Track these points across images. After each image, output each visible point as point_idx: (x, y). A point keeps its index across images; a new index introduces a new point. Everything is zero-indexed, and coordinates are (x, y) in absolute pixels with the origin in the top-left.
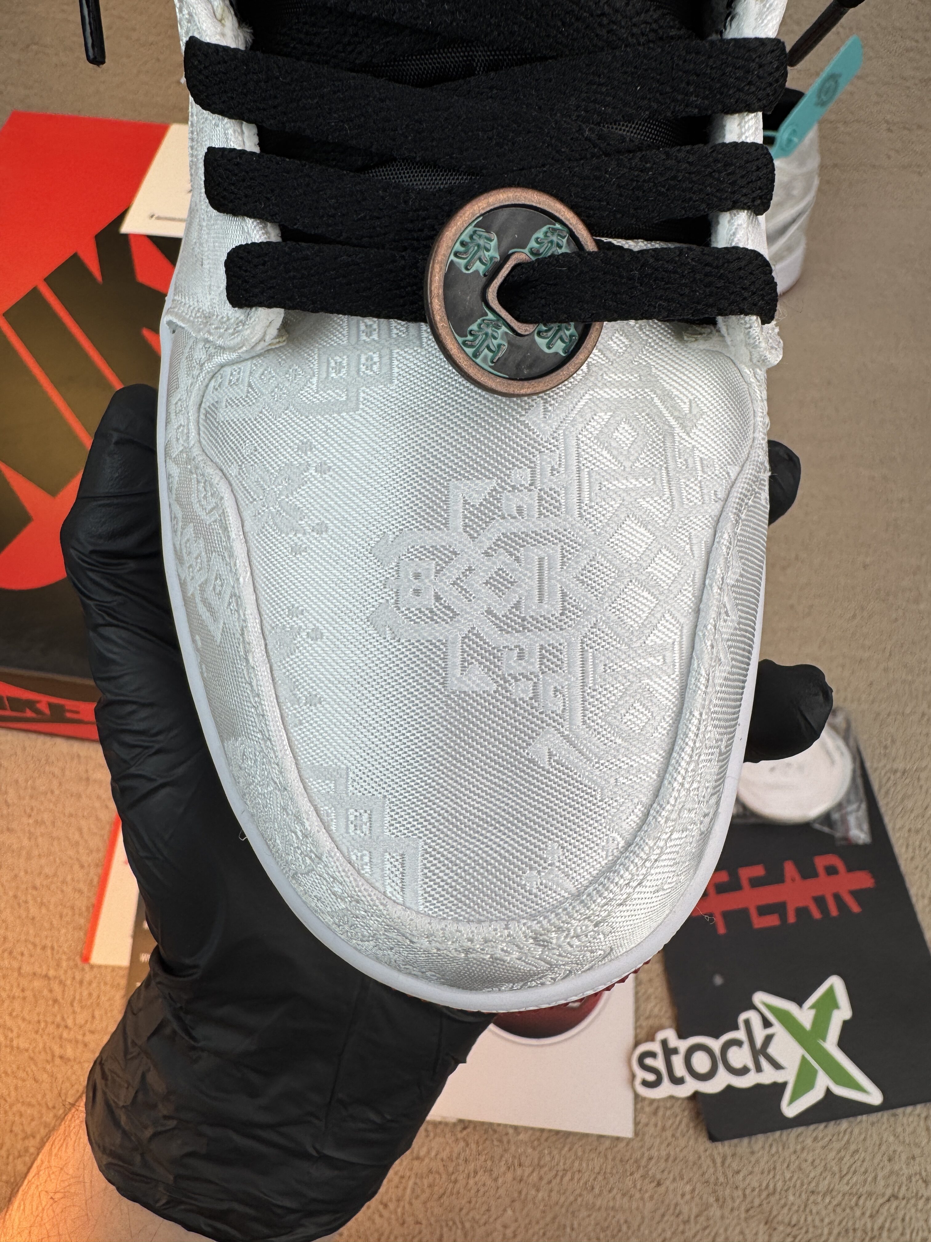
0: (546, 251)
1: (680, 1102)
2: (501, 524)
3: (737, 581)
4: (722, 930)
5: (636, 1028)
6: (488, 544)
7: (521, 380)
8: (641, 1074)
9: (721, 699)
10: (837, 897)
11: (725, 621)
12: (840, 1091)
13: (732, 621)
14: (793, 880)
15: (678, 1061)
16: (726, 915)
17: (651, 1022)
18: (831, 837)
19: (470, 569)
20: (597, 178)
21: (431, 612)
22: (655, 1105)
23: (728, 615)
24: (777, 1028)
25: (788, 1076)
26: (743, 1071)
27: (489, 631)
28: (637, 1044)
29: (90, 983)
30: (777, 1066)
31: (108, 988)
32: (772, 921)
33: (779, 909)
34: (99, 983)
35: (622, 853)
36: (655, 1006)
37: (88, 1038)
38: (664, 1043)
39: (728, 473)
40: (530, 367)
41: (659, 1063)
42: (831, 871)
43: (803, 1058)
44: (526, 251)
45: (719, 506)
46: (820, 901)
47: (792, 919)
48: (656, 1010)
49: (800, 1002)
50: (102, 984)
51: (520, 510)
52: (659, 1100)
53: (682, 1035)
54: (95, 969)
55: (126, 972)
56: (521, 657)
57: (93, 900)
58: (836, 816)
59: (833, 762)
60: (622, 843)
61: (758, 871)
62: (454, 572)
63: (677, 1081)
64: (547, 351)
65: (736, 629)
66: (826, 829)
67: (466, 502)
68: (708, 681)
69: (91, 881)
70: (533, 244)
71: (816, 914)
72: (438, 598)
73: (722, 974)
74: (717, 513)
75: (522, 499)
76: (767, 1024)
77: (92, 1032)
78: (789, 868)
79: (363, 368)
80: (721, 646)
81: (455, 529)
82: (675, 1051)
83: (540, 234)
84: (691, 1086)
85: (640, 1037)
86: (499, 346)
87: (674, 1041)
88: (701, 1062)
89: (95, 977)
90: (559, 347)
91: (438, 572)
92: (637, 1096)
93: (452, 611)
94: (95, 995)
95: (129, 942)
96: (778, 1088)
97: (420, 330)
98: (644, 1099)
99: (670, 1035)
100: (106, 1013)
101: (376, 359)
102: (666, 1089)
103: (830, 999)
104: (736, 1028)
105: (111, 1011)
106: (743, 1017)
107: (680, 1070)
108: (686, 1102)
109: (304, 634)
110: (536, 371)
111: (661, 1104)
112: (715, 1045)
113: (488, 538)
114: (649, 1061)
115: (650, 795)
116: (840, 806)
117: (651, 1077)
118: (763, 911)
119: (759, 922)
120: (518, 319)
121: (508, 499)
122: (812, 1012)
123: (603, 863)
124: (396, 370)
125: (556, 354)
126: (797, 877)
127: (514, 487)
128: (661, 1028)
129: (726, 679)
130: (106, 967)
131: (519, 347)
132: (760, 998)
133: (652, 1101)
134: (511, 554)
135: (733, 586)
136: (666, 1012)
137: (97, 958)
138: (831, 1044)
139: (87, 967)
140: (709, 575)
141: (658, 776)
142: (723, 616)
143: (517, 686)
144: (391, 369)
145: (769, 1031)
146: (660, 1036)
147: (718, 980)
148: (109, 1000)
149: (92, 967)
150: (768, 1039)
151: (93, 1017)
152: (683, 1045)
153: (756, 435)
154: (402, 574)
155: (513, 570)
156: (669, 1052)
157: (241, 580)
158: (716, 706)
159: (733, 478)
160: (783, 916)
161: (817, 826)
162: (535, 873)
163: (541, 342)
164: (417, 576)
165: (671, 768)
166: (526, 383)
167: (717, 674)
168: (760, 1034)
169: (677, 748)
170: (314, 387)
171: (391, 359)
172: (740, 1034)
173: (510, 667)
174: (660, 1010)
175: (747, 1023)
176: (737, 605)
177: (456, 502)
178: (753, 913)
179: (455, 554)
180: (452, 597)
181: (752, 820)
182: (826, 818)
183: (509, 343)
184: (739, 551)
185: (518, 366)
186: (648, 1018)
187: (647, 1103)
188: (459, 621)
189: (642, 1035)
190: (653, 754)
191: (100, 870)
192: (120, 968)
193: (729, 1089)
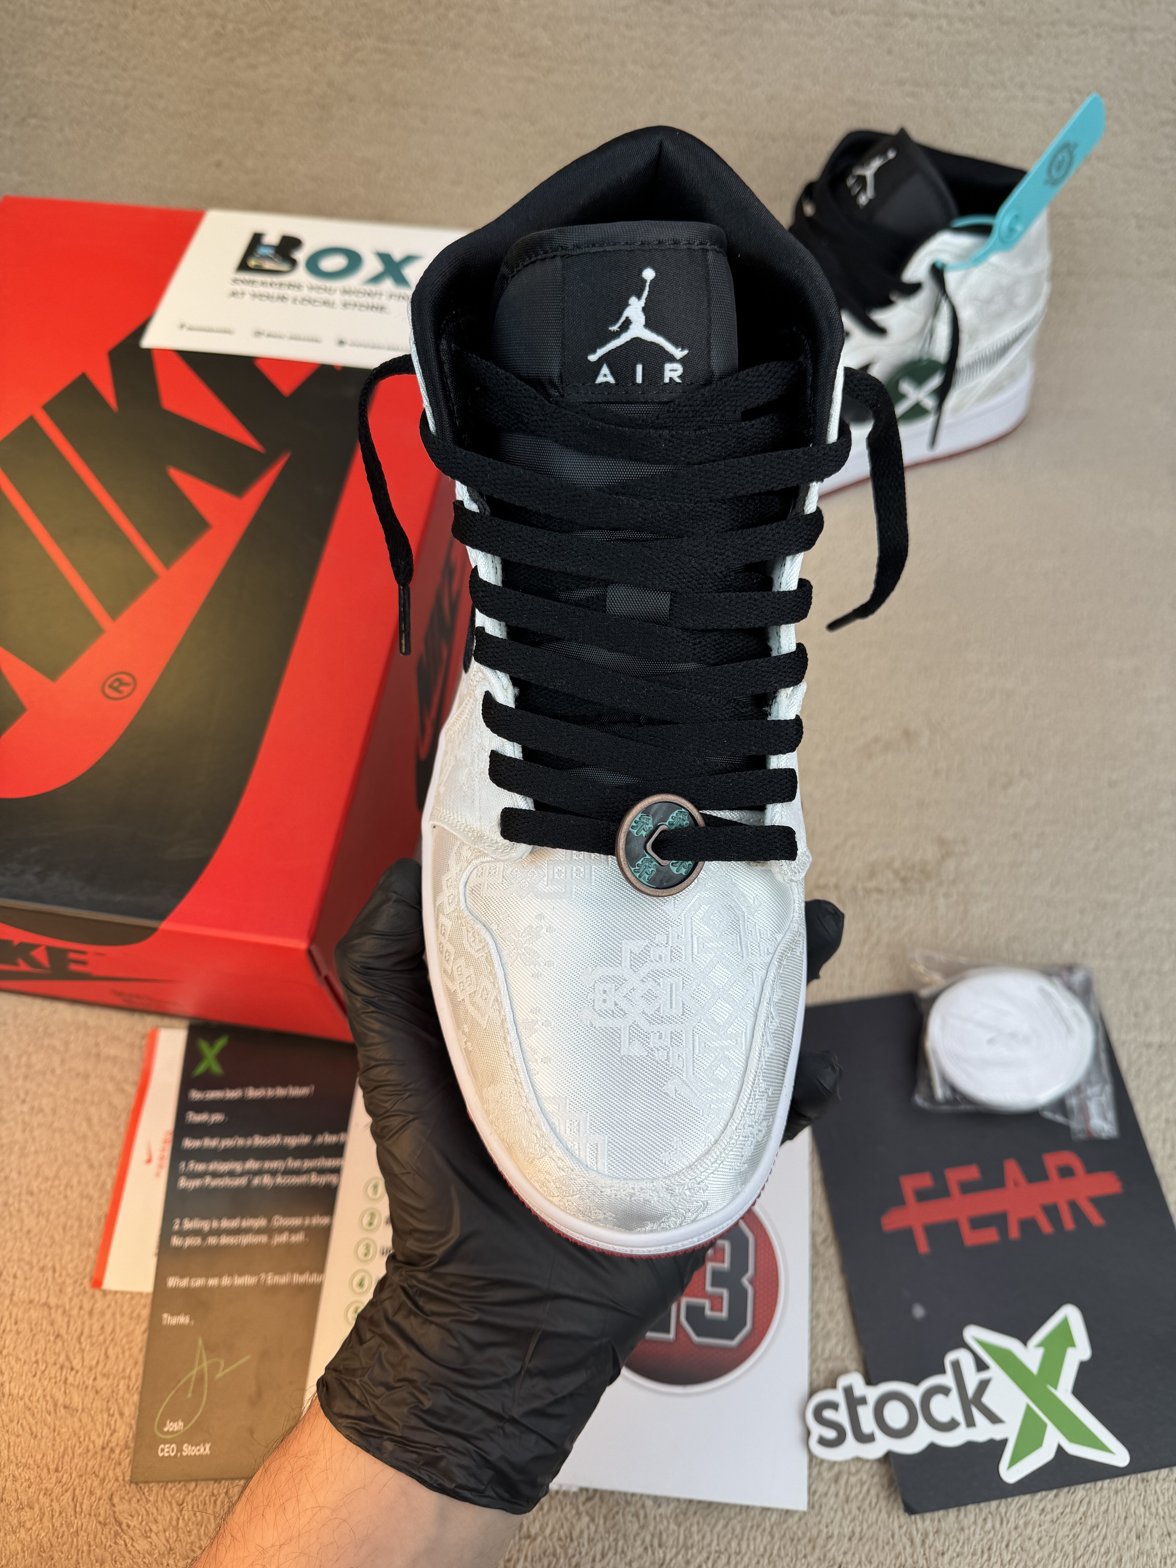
0: (677, 823)
1: (868, 1466)
2: (650, 965)
3: (780, 1000)
4: (923, 1247)
5: (811, 1374)
6: (643, 975)
7: (663, 888)
8: (818, 1430)
9: (768, 1066)
10: (1074, 1206)
11: (771, 1022)
12: (1074, 1450)
13: (776, 1022)
14: (1016, 1184)
15: (866, 1415)
16: (930, 1230)
17: (831, 1365)
18: (1066, 1129)
19: (633, 989)
20: (704, 786)
21: (613, 1012)
22: (836, 1469)
23: (773, 1019)
24: (995, 1372)
25: (1009, 1431)
26: (952, 1425)
27: (643, 1022)
28: (812, 1393)
29: (103, 1313)
30: (994, 1419)
31: (126, 1320)
32: (990, 1236)
33: (999, 1220)
34: (114, 1314)
35: (713, 1145)
36: (837, 1344)
37: (101, 1383)
38: (848, 1391)
39: (776, 938)
40: (667, 882)
41: (842, 1416)
42: (1066, 1172)
43: (1028, 1408)
44: (667, 823)
45: (770, 957)
46: (1052, 1212)
47: (1014, 1232)
48: (838, 1351)
49: (1024, 1339)
50: (118, 1316)
51: (660, 957)
52: (841, 1463)
53: (870, 1381)
54: (109, 1297)
55: (149, 1300)
56: (660, 1038)
57: (106, 1209)
58: (1073, 1102)
59: (1069, 1031)
60: (713, 1140)
61: (972, 1173)
62: (625, 990)
63: (865, 1438)
64: (676, 873)
65: (778, 1027)
66: (1059, 1118)
67: (631, 952)
68: (760, 1054)
69: (104, 1184)
70: (670, 820)
71: (1046, 1227)
72: (616, 1004)
73: (924, 1305)
74: (769, 961)
75: (662, 952)
76: (981, 1366)
77: (106, 1376)
78: (1012, 1169)
79: (574, 875)
80: (768, 1037)
81: (626, 967)
82: (863, 1401)
83: (674, 814)
84: (883, 1445)
85: (815, 1384)
86: (652, 871)
87: (860, 1388)
88: (896, 1415)
89: (109, 1306)
90: (683, 871)
91: (616, 990)
92: (811, 1457)
93: (624, 1011)
94: (108, 1329)
95: (153, 1262)
96: (996, 1447)
97: (607, 858)
98: (822, 1461)
99: (855, 1380)
100: (123, 1352)
101: (582, 870)
102: (851, 1448)
103: (1064, 1336)
104: (943, 1371)
105: (130, 1349)
106: (950, 1357)
107: (868, 1424)
108: (875, 1467)
109: (540, 1024)
110: (671, 884)
111: (845, 1468)
112: (916, 1393)
113: (644, 971)
114: (828, 1414)
115: (729, 1116)
116: (1078, 1089)
117: (831, 1434)
118: (977, 1223)
119: (972, 1238)
120: (662, 858)
121: (654, 951)
122: (1041, 1351)
123: (703, 1150)
124: (594, 877)
125: (681, 874)
126: (1022, 1179)
127: (657, 945)
128: (845, 1371)
129: (771, 1054)
130: (123, 1293)
131: (661, 872)
132: (973, 1333)
133: (833, 1464)
134: (656, 982)
135: (777, 1003)
136: (851, 1352)
137: (110, 1282)
138: (1064, 1390)
139: (98, 1294)
140: (763, 996)
141: (733, 1105)
142: (770, 1019)
143: (658, 1053)
144: (591, 876)
145: (984, 1375)
146: (843, 1382)
147: (919, 1312)
148: (128, 1335)
149: (105, 1293)
150: (983, 1386)
151: (107, 1356)
152: (873, 1394)
153: (795, 914)
154: (596, 991)
155: (656, 990)
156: (853, 1402)
157: (502, 992)
158: (765, 1069)
159: (779, 941)
160: (1003, 1230)
161: (1048, 1115)
162: (667, 1153)
163: (674, 869)
164: (605, 992)
165: (739, 1101)
166: (665, 890)
167: (766, 1051)
168: (972, 1379)
169: (743, 1090)
170: (545, 883)
171: (591, 871)
172: (947, 1379)
173: (654, 1043)
174: (843, 1350)
175: (956, 1365)
176: (779, 1013)
177: (626, 952)
178: (965, 1227)
179: (625, 980)
180: (623, 1004)
181: (963, 1107)
182: (1060, 1105)
183: (657, 870)
184: (781, 983)
185: (661, 881)
186: (827, 1360)
187: (825, 1465)
188: (627, 1017)
189: (821, 1380)
190: (730, 1093)
191: (114, 1172)
192: (141, 1294)
193: (933, 1449)
